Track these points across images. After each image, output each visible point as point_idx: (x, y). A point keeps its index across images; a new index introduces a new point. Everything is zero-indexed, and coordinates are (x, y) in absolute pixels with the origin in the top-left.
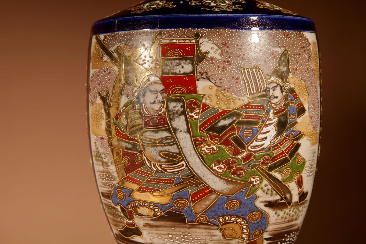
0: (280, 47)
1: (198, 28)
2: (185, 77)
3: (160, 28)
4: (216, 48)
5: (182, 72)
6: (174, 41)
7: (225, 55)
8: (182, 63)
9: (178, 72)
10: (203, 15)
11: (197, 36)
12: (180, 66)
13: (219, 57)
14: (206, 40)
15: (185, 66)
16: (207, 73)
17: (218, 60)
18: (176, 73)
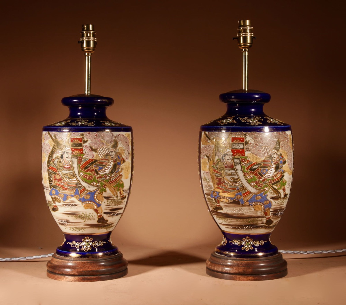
0: (276, 138)
1: (246, 132)
2: (241, 150)
3: (231, 131)
4: (252, 139)
5: (239, 148)
6: (237, 136)
7: (255, 142)
8: (240, 145)
9: (238, 148)
10: (247, 127)
11: (245, 135)
12: (239, 146)
13: (253, 143)
14: (249, 136)
15: (241, 146)
16: (249, 149)
17: (253, 144)
18: (237, 149)
